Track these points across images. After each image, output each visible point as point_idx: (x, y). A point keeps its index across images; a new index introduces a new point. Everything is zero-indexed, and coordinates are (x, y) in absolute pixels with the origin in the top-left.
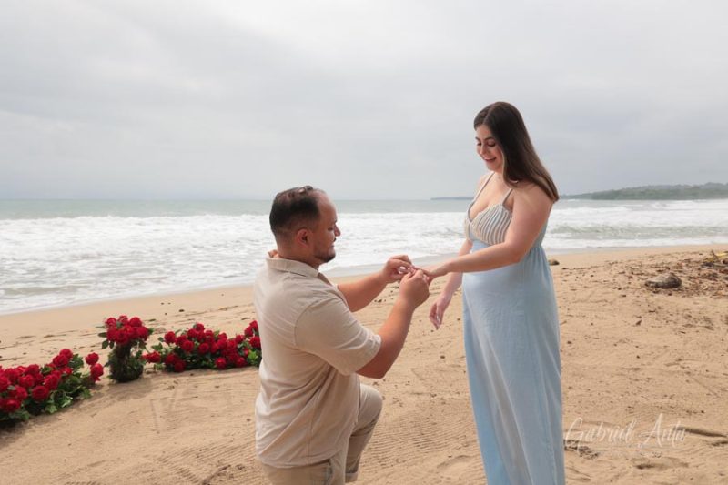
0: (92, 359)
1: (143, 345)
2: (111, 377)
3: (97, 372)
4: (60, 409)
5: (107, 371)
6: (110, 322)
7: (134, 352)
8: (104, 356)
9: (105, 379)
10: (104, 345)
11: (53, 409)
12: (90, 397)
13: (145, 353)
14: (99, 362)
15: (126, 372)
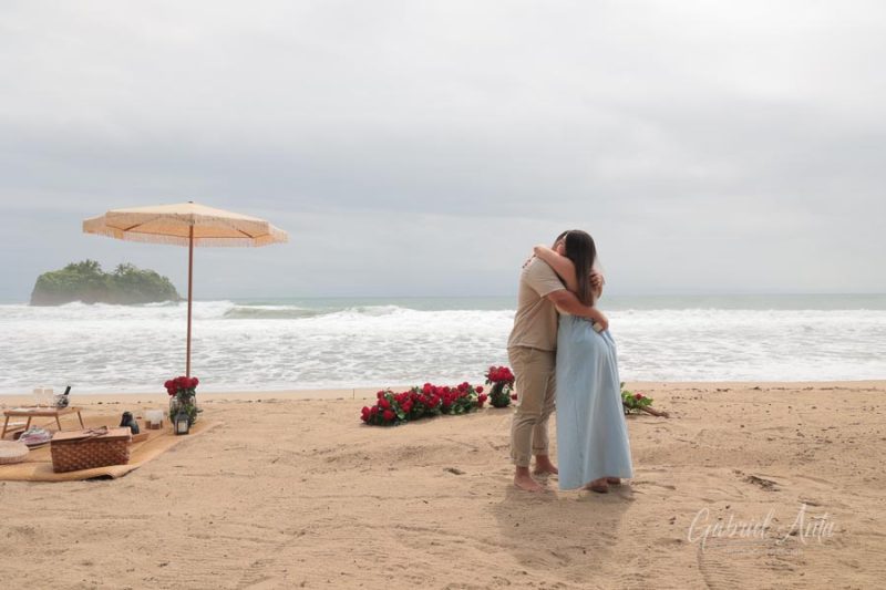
0: (480, 389)
1: (511, 388)
2: (491, 404)
3: (482, 399)
4: (457, 413)
5: (489, 399)
6: (492, 369)
7: (505, 390)
8: (488, 389)
9: (487, 403)
10: (487, 382)
11: (453, 412)
12: (475, 411)
13: (512, 393)
14: (483, 393)
15: (500, 402)
